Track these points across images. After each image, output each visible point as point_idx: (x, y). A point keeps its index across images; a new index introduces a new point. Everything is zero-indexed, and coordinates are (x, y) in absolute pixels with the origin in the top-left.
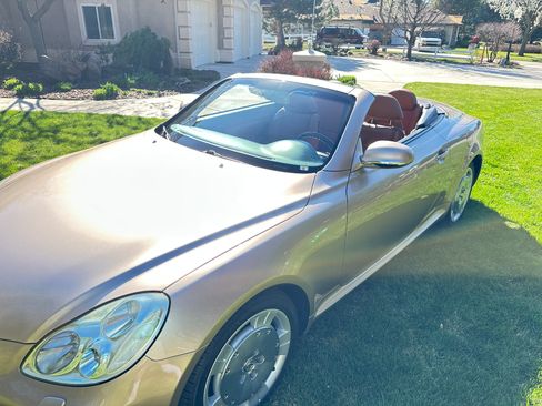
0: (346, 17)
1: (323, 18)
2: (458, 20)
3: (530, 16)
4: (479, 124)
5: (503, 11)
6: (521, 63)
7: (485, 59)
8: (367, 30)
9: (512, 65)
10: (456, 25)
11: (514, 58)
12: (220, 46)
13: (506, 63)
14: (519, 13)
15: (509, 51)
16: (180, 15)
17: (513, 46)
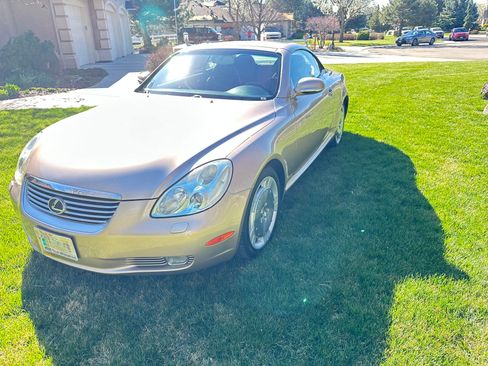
0: (199, 18)
1: (182, 19)
2: (290, 17)
3: (343, 11)
4: (342, 77)
5: (323, 7)
6: (343, 48)
7: (317, 46)
8: (219, 28)
9: (337, 49)
10: (289, 21)
11: (337, 44)
12: (98, 46)
13: (333, 48)
14: (336, 9)
15: (333, 39)
16: (57, 19)
17: (336, 35)
